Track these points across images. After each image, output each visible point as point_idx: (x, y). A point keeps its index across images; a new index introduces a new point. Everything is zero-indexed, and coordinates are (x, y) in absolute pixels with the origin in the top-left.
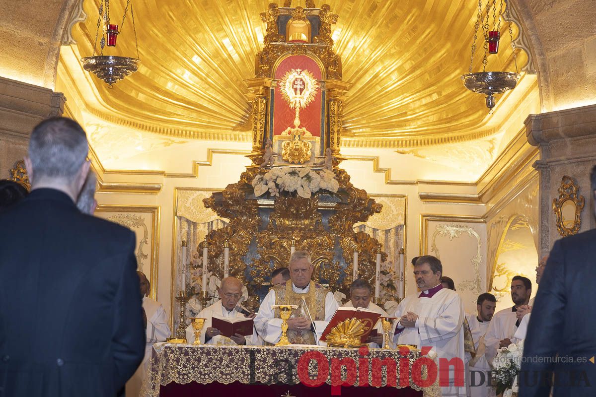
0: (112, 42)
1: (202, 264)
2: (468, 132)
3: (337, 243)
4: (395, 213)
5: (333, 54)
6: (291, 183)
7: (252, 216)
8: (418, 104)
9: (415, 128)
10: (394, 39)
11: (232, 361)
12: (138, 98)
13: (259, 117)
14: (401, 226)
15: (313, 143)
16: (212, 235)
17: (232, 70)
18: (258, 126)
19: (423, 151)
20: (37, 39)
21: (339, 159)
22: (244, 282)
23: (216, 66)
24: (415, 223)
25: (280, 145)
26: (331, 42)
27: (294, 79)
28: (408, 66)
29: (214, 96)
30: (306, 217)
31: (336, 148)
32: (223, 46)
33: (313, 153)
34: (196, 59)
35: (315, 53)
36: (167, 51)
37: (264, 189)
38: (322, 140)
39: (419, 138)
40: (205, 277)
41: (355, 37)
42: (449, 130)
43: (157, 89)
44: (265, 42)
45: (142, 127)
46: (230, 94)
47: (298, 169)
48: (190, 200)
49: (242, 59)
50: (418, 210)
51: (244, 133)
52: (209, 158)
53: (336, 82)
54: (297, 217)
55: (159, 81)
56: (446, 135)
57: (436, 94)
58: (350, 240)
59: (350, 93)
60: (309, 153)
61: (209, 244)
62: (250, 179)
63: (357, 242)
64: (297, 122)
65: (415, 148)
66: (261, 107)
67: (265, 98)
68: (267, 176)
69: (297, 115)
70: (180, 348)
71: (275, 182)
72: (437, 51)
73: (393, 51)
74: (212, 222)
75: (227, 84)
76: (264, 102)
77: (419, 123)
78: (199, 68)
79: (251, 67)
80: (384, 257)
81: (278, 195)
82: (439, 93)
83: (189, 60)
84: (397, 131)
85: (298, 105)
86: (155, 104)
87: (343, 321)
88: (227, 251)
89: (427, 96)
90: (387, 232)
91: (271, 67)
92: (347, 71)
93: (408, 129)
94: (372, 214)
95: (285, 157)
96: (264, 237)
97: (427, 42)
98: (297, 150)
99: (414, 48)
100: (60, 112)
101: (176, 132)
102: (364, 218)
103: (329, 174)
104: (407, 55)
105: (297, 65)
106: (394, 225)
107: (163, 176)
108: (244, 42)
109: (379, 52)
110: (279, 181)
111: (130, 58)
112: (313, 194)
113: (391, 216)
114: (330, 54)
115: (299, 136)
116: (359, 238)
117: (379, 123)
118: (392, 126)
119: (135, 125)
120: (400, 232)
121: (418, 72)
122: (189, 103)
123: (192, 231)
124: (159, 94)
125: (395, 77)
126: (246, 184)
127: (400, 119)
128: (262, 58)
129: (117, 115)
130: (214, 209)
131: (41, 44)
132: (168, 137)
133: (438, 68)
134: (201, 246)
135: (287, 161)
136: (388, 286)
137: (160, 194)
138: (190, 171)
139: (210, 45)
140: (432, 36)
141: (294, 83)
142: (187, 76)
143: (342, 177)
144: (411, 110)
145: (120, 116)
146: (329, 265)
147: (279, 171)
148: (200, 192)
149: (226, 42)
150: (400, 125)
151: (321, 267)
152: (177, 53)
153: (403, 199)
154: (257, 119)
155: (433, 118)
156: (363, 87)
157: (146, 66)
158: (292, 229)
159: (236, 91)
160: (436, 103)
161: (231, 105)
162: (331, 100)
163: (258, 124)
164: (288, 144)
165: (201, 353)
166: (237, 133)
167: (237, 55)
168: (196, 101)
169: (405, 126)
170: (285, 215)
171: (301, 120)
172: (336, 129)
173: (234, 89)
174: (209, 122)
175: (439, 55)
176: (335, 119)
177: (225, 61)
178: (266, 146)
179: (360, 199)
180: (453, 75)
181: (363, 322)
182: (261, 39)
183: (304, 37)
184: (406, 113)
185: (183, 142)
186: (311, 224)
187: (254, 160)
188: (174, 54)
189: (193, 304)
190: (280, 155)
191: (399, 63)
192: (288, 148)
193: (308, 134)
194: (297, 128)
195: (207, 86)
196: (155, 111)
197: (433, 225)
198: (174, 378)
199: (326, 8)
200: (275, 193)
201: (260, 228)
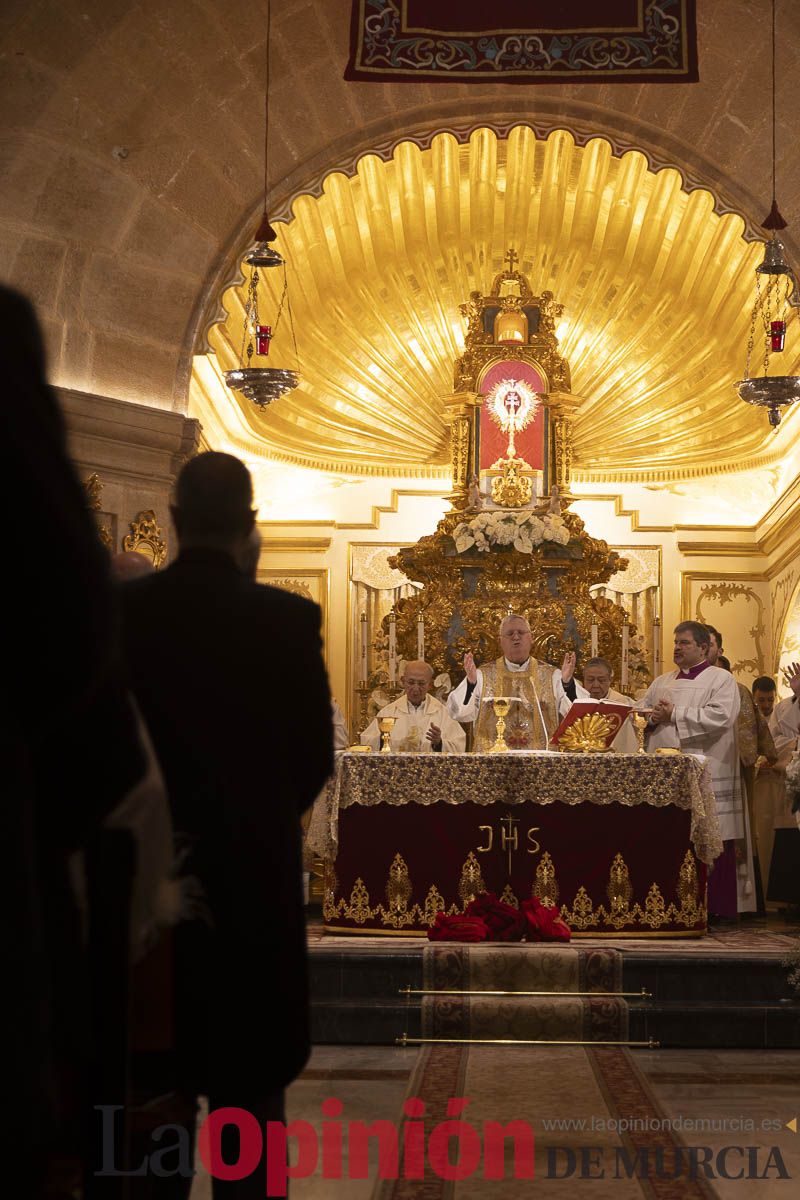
1: (388, 645)
3: (568, 613)
4: (646, 570)
5: (558, 358)
6: (505, 534)
7: (454, 579)
8: (674, 422)
9: (671, 455)
10: (640, 335)
11: (433, 774)
12: (298, 424)
13: (460, 445)
14: (654, 588)
15: (534, 477)
16: (400, 605)
17: (422, 383)
18: (460, 458)
19: (681, 486)
20: (161, 347)
21: (569, 499)
22: (445, 666)
23: (401, 378)
24: (673, 583)
25: (489, 483)
26: (556, 341)
27: (506, 393)
28: (659, 371)
29: (399, 418)
30: (525, 577)
31: (565, 485)
32: (410, 352)
33: (534, 492)
34: (374, 370)
35: (534, 357)
36: (335, 359)
37: (470, 542)
38: (545, 474)
39: (676, 468)
40: (392, 662)
41: (587, 333)
42: (717, 456)
43: (322, 411)
44: (466, 344)
45: (303, 462)
46: (418, 414)
47: (513, 514)
48: (370, 559)
49: (435, 368)
50: (677, 565)
51: (439, 467)
52: (394, 500)
53: (562, 395)
54: (514, 578)
55: (325, 400)
56: (712, 464)
57: (698, 408)
58: (587, 609)
59: (582, 410)
60: (529, 492)
61: (398, 617)
62: (450, 529)
63: (596, 611)
64: (511, 451)
65: (671, 482)
66: (463, 432)
67: (468, 419)
68: (474, 524)
69: (512, 441)
70: (364, 758)
71: (483, 531)
72: (699, 350)
73: (639, 351)
74: (400, 588)
75: (416, 403)
76: (467, 424)
77: (676, 447)
78: (377, 381)
79: (448, 378)
80: (632, 630)
81: (488, 550)
82: (703, 407)
83: (364, 372)
84: (646, 459)
85: (512, 428)
86: (321, 431)
87: (582, 718)
88: (421, 627)
89: (687, 411)
90: (636, 595)
91: (475, 378)
92: (577, 380)
93: (661, 456)
94: (615, 572)
95: (497, 499)
96: (470, 607)
97: (683, 339)
98: (510, 488)
99: (667, 347)
100: (195, 445)
101: (349, 468)
102: (604, 578)
103: (555, 521)
104: (658, 357)
105: (509, 373)
106: (645, 586)
107: (332, 528)
108: (438, 346)
109: (618, 355)
110: (489, 532)
111: (288, 371)
112: (535, 548)
113: (640, 574)
114: (555, 358)
115: (515, 470)
116: (600, 606)
117: (621, 450)
118: (639, 453)
120: (653, 596)
121: (673, 379)
122: (365, 428)
123: (373, 600)
124: (326, 417)
125: (642, 386)
126: (443, 538)
127: (650, 443)
128: (462, 366)
129: (270, 447)
130: (403, 570)
131: (168, 354)
132: (338, 475)
133: (700, 372)
134: (386, 619)
135: (499, 504)
136: (639, 669)
137: (329, 551)
138: (368, 520)
139: (390, 349)
140: (691, 331)
141: (506, 399)
142: (363, 393)
143: (573, 523)
144: (664, 431)
145: (273, 449)
146: (559, 642)
147: (490, 518)
148: (383, 548)
149: (414, 345)
150: (649, 451)
151: (548, 645)
152: (348, 361)
153: (657, 552)
154: (456, 448)
155: (694, 441)
156: (599, 402)
157: (307, 380)
158: (508, 595)
159: (428, 411)
160: (699, 421)
161: (421, 429)
162: (556, 420)
163: (459, 453)
164: (500, 481)
165: (393, 764)
166: (431, 467)
167: (428, 363)
168: (374, 426)
169: (657, 452)
170: (499, 576)
171: (516, 448)
172: (564, 458)
173: (424, 408)
174: (392, 454)
175: (702, 355)
176: (563, 446)
177: (412, 370)
178: (471, 485)
179: (599, 553)
180: (721, 382)
181: (608, 718)
182: (460, 342)
183: (518, 336)
184: (657, 435)
185: (358, 482)
186: (533, 588)
187: (455, 504)
188: (344, 363)
189: (376, 697)
190: (488, 496)
191: (647, 367)
192: (500, 486)
193: (527, 467)
194: (511, 459)
195: (389, 405)
196: (321, 440)
197: (697, 586)
198: (357, 797)
199: (548, 296)
200: (484, 548)
201: (465, 594)
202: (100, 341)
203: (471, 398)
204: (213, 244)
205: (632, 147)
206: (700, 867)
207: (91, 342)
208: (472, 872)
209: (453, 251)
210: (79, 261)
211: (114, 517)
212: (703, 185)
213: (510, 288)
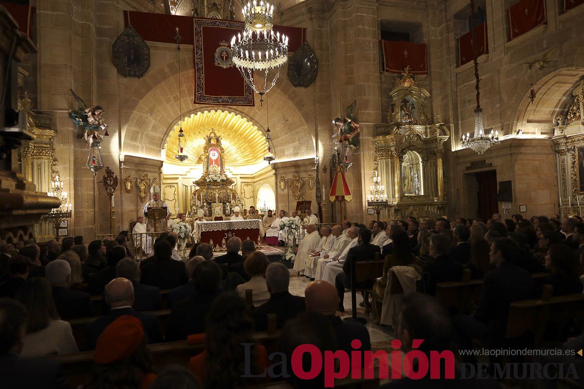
0: (182, 152)
2: (252, 163)
3: (226, 192)
6: (215, 178)
7: (206, 186)
8: (240, 157)
10: (234, 141)
14: (236, 185)
15: (218, 168)
16: (197, 191)
17: (195, 150)
18: (206, 167)
19: (241, 167)
20: (157, 149)
21: (225, 172)
22: (205, 201)
24: (239, 184)
25: (211, 169)
26: (221, 144)
27: (213, 153)
28: (237, 148)
30: (218, 185)
31: (224, 169)
35: (217, 147)
37: (209, 180)
38: (220, 167)
39: (240, 165)
40: (196, 201)
41: (226, 142)
44: (206, 145)
46: (194, 155)
47: (216, 175)
50: (240, 181)
53: (223, 154)
54: (217, 186)
56: (247, 164)
57: (244, 155)
58: (229, 191)
60: (218, 170)
61: (196, 193)
62: (204, 177)
64: (214, 163)
65: (239, 167)
66: (206, 160)
67: (207, 158)
68: (209, 177)
69: (214, 161)
71: (211, 178)
72: (244, 145)
73: (233, 145)
74: (191, 186)
75: (194, 153)
77: (241, 161)
79: (202, 150)
80: (237, 194)
84: (234, 163)
85: (214, 159)
88: (201, 194)
89: (242, 155)
91: (207, 151)
93: (238, 162)
96: (209, 191)
97: (241, 143)
98: (215, 170)
99: (238, 144)
101: (182, 165)
102: (231, 185)
103: (223, 176)
104: (236, 146)
105: (213, 150)
107: (179, 175)
108: (200, 144)
109: (230, 144)
111: (186, 156)
112: (220, 181)
114: (221, 147)
115: (215, 167)
116: (231, 190)
117: (230, 161)
118: (232, 162)
119: (174, 164)
121: (239, 150)
125: (234, 150)
126: (203, 179)
127: (236, 160)
130: (196, 185)
133: (244, 149)
135: (213, 173)
137: (178, 180)
138: (185, 174)
140: (243, 142)
143: (226, 176)
144: (238, 158)
147: (212, 176)
153: (237, 179)
154: (206, 164)
155: (244, 160)
158: (216, 189)
159: (196, 155)
160: (244, 157)
162: (222, 158)
164: (213, 169)
167: (199, 148)
170: (214, 185)
172: (224, 165)
176: (223, 162)
177: (193, 148)
179: (230, 180)
183: (215, 143)
186: (219, 187)
187: (205, 173)
190: (211, 172)
193: (217, 166)
194: (214, 165)
197: (243, 184)
198: (204, 230)
199: (220, 136)
200: (212, 181)
201: (208, 189)
202: (146, 148)
203: (207, 154)
204: (165, 130)
205: (239, 114)
206: (261, 238)
207: (145, 148)
208: (224, 242)
209: (202, 128)
210: (142, 134)
211: (150, 179)
212: (251, 121)
213: (212, 135)
